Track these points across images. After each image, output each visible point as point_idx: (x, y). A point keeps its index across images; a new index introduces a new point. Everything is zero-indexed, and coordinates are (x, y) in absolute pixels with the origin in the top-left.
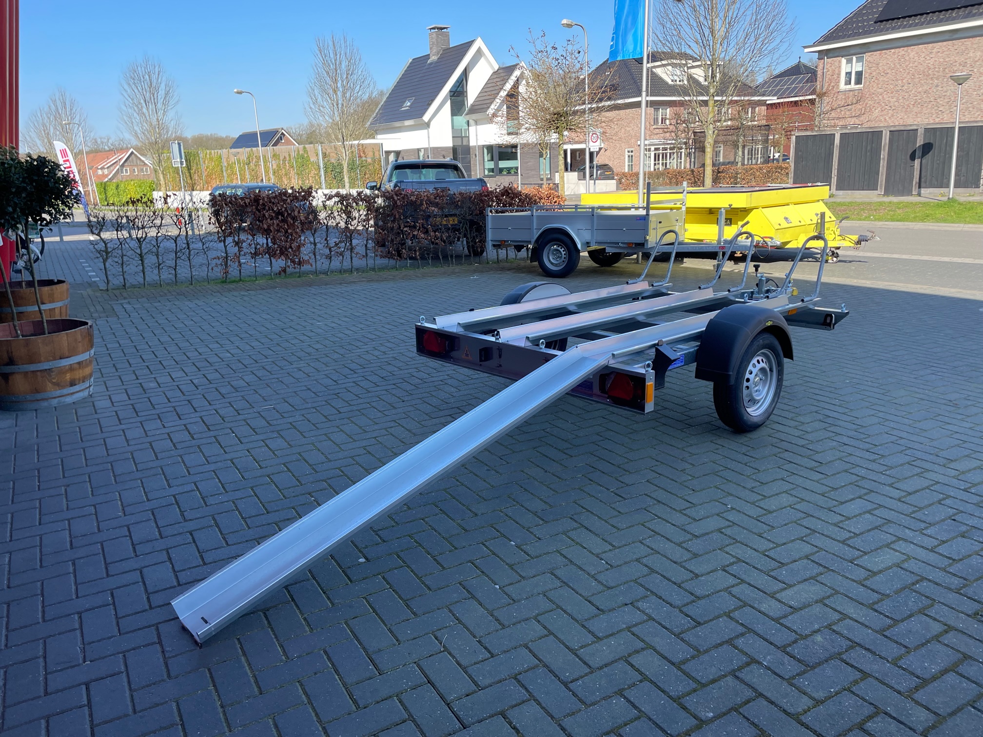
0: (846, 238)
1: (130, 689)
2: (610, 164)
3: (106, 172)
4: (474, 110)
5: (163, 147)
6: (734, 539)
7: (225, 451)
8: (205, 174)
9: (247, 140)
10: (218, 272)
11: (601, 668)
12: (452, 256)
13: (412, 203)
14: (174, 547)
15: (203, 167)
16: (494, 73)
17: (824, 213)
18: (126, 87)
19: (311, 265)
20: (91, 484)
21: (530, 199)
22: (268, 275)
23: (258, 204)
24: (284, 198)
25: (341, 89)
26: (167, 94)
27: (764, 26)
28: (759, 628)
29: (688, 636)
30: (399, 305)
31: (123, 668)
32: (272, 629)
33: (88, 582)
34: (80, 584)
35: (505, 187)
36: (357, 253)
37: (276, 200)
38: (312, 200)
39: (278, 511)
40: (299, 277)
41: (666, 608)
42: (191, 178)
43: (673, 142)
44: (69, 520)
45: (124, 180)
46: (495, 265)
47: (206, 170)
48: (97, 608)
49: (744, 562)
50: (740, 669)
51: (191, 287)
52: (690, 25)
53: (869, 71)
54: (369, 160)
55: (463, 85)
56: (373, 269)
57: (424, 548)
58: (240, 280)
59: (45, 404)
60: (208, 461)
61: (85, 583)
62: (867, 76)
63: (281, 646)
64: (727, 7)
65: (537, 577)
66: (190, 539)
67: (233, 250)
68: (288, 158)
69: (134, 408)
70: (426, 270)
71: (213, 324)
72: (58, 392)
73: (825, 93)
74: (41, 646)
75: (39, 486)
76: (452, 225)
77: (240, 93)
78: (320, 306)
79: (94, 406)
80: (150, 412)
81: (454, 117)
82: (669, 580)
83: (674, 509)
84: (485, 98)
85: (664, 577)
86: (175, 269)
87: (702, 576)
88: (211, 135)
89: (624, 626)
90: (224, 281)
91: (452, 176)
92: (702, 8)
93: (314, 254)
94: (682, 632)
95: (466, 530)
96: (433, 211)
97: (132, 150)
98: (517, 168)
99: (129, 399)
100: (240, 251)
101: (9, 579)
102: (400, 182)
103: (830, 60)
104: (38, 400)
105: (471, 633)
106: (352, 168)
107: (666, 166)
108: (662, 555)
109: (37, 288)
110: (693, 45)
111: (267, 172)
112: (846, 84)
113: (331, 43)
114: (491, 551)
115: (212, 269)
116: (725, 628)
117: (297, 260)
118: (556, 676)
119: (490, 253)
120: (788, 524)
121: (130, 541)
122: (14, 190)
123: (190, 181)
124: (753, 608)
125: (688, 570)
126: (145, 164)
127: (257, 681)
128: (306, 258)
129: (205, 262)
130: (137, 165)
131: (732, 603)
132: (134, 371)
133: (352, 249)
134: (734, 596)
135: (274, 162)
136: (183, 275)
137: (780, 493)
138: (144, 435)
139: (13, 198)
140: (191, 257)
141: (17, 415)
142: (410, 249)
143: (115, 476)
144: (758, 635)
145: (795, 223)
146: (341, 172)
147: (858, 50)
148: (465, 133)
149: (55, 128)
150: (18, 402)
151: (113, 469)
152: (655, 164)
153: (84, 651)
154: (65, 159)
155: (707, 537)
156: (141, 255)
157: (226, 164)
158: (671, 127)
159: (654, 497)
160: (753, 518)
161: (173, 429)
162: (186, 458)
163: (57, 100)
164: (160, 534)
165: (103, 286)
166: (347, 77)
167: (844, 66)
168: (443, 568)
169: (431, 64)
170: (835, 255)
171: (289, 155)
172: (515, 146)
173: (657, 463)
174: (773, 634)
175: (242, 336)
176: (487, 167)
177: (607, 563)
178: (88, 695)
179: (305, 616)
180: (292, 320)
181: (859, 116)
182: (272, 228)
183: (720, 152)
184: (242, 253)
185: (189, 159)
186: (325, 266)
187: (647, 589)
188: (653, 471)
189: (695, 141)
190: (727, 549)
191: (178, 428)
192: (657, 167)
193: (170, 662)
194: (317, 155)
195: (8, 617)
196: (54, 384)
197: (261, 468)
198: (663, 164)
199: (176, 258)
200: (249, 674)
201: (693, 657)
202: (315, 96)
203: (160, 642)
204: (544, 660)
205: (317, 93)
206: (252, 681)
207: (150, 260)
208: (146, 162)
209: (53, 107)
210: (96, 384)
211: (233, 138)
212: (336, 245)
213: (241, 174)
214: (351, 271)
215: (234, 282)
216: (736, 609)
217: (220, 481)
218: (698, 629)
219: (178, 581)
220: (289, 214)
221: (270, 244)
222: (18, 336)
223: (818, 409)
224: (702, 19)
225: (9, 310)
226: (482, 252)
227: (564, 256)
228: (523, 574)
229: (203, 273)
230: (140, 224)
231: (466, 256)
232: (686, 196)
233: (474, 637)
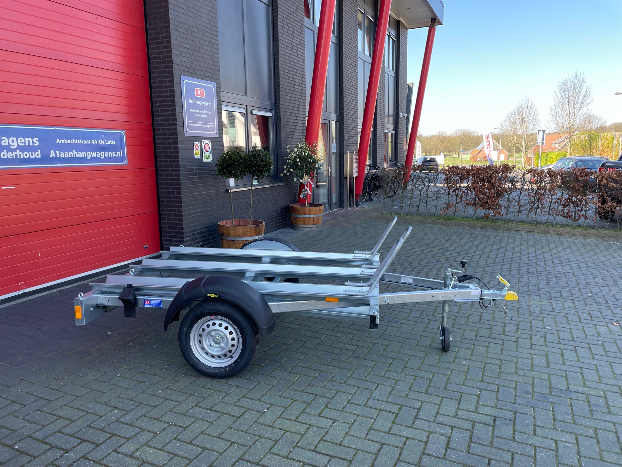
3: (557, 146)
15: (600, 144)
22: (471, 218)
26: (585, 97)
40: (493, 222)
58: (454, 218)
90: (444, 218)
93: (507, 208)
129: (435, 205)
140: (428, 202)
154: (487, 140)
157: (616, 142)
163: (523, 104)
185: (592, 139)
199: (420, 201)
215: (449, 219)
229: (432, 211)
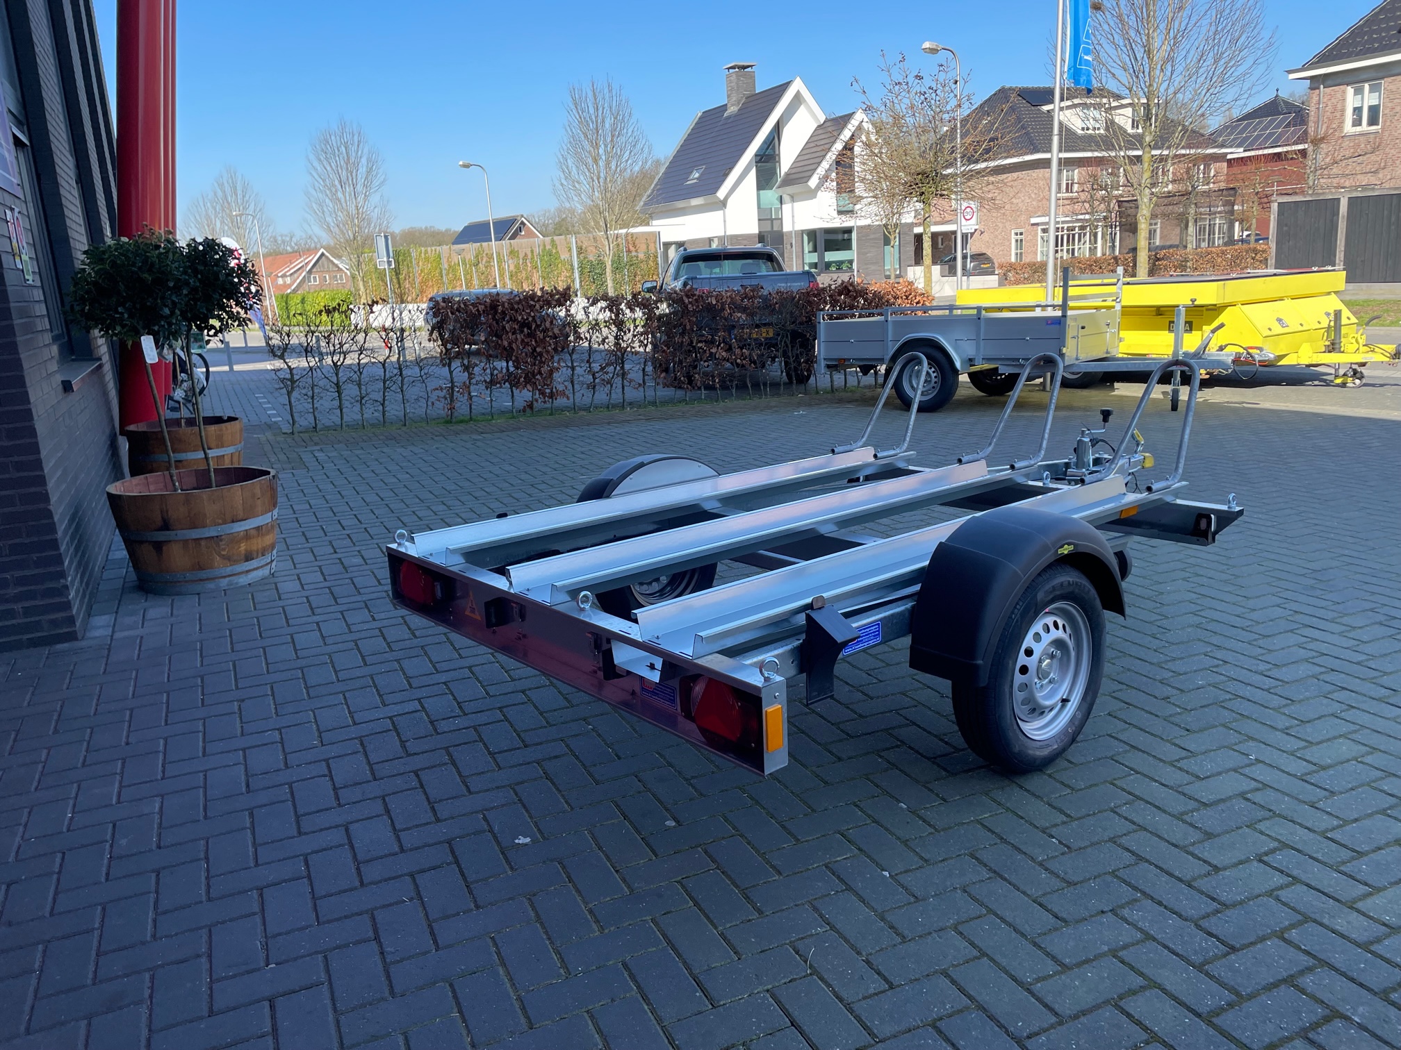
0: (1377, 349)
1: (335, 1009)
2: (989, 253)
3: (288, 280)
4: (789, 180)
5: (364, 244)
6: (1270, 810)
7: (459, 655)
8: (417, 281)
9: (475, 232)
10: (440, 409)
11: (1076, 1017)
12: (765, 384)
13: (710, 308)
14: (393, 793)
15: (417, 270)
16: (819, 126)
17: (1340, 311)
18: (316, 164)
19: (568, 398)
20: (274, 699)
21: (881, 298)
22: (507, 412)
23: (496, 312)
24: (532, 303)
25: (603, 157)
26: (369, 171)
27: (1228, 41)
28: (1338, 959)
29: (1217, 969)
30: (694, 452)
31: (323, 977)
32: (542, 924)
33: (272, 842)
34: (261, 845)
35: (843, 282)
36: (631, 381)
37: (520, 306)
38: (570, 306)
39: (541, 743)
40: (551, 414)
41: (1173, 921)
42: (400, 287)
43: (1087, 217)
44: (244, 750)
45: (312, 291)
46: (829, 396)
47: (420, 275)
48: (285, 881)
49: (1293, 849)
50: (1315, 1026)
51: (404, 429)
52: (1113, 43)
53: (1390, 105)
54: (641, 256)
55: (774, 146)
56: (654, 403)
57: (764, 808)
58: (471, 419)
59: (211, 585)
60: (436, 669)
61: (268, 843)
62: (1387, 111)
63: (558, 952)
64: (1171, 15)
65: (949, 861)
66: (415, 783)
67: (461, 376)
68: (530, 255)
69: (332, 593)
70: (729, 403)
71: (436, 479)
72: (229, 570)
73: (1323, 138)
74: (205, 938)
75: (202, 700)
76: (766, 339)
77: (466, 166)
78: (583, 453)
79: (277, 589)
80: (353, 599)
81: (761, 192)
82: (1171, 875)
83: (1161, 760)
84: (806, 163)
85: (1161, 869)
86: (383, 405)
87: (1225, 869)
88: (426, 228)
89: (1106, 948)
90: (449, 421)
91: (764, 269)
92: (1133, 17)
93: (572, 382)
94: (1207, 962)
95: (826, 783)
96: (739, 318)
97: (322, 250)
98: (851, 262)
99: (325, 580)
100: (470, 378)
101: (159, 835)
102: (692, 279)
103: (1328, 90)
104: (201, 580)
105: (852, 947)
106: (617, 268)
107: (1073, 254)
108: (1151, 832)
109: (202, 427)
110: (1119, 73)
111: (502, 275)
112: (1354, 125)
113: (590, 94)
114: (869, 816)
115: (433, 404)
116: (1280, 960)
117: (548, 391)
118: (1001, 1026)
119: (821, 378)
120: (1357, 787)
121: (330, 783)
122: (171, 284)
123: (398, 291)
124: (1321, 924)
125: (1199, 859)
126: (340, 270)
127: (524, 1007)
128: (561, 388)
129: (424, 394)
130: (328, 271)
131: (1284, 917)
132: (330, 542)
133: (624, 375)
134: (1284, 904)
135: (510, 261)
136: (393, 412)
137: (1335, 738)
138: (347, 631)
139: (171, 295)
140: (405, 387)
141: (173, 600)
142: (706, 374)
143: (307, 688)
144: (1336, 970)
145: (1294, 326)
146: (603, 273)
147: (1373, 74)
148: (777, 213)
149: (223, 222)
150: (175, 582)
151: (304, 677)
152: (1057, 252)
153: (266, 947)
155: (1221, 806)
156: (337, 385)
157: (446, 266)
158: (1083, 196)
159: (1125, 739)
160: (1295, 776)
161: (385, 623)
162: (405, 664)
163: (226, 184)
164: (373, 773)
165: (286, 428)
166: (612, 140)
167: (1351, 98)
168: (798, 840)
169: (729, 117)
170: (1358, 375)
171: (532, 252)
172: (848, 231)
173: (1121, 686)
174: (1363, 970)
175: (477, 494)
176: (807, 260)
177: (1060, 842)
178: (273, 1017)
179: (590, 906)
180: (545, 473)
181: (1375, 172)
182: (514, 346)
183: (1155, 231)
184: (474, 381)
185: (399, 259)
186: (587, 400)
187: (1135, 888)
188: (1115, 698)
189: (1121, 214)
190: (1261, 826)
191: (393, 621)
192: (1059, 255)
193: (392, 969)
194: (570, 250)
195: (157, 892)
196: (223, 557)
197: (513, 680)
198: (1068, 250)
199: (385, 388)
200: (512, 994)
201: (1231, 1005)
202: (567, 168)
203: (377, 938)
204: (978, 998)
205: (570, 164)
206: (517, 1005)
207: (350, 391)
208: (341, 266)
209: (220, 193)
210: (279, 559)
211: (455, 232)
212: (602, 369)
213: (466, 279)
214: (622, 406)
215: (462, 422)
216: (1292, 926)
217: (455, 699)
218: (1233, 957)
219: (401, 846)
220: (538, 326)
221: (512, 369)
222: (176, 490)
223: (1374, 605)
224: (1132, 33)
225: (164, 458)
226: (808, 377)
227: (934, 380)
228: (927, 856)
229: (419, 410)
230: (337, 342)
231: (785, 384)
232: (1121, 289)
233: (859, 953)
